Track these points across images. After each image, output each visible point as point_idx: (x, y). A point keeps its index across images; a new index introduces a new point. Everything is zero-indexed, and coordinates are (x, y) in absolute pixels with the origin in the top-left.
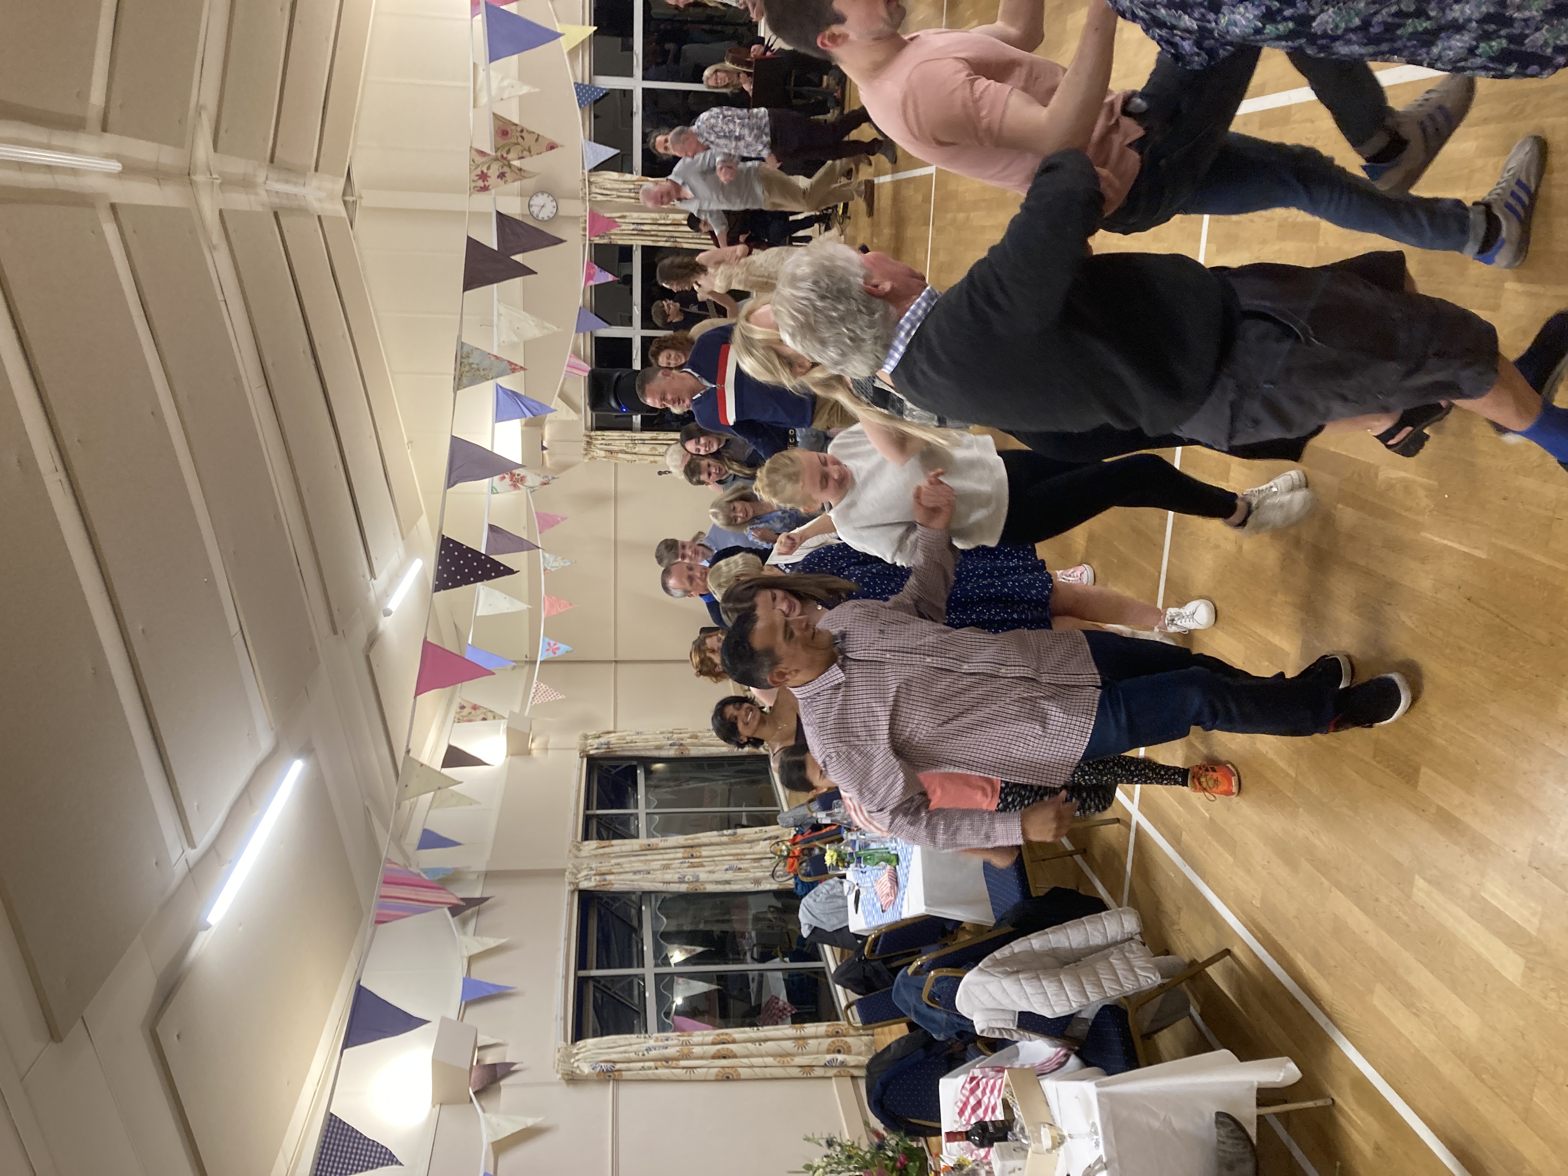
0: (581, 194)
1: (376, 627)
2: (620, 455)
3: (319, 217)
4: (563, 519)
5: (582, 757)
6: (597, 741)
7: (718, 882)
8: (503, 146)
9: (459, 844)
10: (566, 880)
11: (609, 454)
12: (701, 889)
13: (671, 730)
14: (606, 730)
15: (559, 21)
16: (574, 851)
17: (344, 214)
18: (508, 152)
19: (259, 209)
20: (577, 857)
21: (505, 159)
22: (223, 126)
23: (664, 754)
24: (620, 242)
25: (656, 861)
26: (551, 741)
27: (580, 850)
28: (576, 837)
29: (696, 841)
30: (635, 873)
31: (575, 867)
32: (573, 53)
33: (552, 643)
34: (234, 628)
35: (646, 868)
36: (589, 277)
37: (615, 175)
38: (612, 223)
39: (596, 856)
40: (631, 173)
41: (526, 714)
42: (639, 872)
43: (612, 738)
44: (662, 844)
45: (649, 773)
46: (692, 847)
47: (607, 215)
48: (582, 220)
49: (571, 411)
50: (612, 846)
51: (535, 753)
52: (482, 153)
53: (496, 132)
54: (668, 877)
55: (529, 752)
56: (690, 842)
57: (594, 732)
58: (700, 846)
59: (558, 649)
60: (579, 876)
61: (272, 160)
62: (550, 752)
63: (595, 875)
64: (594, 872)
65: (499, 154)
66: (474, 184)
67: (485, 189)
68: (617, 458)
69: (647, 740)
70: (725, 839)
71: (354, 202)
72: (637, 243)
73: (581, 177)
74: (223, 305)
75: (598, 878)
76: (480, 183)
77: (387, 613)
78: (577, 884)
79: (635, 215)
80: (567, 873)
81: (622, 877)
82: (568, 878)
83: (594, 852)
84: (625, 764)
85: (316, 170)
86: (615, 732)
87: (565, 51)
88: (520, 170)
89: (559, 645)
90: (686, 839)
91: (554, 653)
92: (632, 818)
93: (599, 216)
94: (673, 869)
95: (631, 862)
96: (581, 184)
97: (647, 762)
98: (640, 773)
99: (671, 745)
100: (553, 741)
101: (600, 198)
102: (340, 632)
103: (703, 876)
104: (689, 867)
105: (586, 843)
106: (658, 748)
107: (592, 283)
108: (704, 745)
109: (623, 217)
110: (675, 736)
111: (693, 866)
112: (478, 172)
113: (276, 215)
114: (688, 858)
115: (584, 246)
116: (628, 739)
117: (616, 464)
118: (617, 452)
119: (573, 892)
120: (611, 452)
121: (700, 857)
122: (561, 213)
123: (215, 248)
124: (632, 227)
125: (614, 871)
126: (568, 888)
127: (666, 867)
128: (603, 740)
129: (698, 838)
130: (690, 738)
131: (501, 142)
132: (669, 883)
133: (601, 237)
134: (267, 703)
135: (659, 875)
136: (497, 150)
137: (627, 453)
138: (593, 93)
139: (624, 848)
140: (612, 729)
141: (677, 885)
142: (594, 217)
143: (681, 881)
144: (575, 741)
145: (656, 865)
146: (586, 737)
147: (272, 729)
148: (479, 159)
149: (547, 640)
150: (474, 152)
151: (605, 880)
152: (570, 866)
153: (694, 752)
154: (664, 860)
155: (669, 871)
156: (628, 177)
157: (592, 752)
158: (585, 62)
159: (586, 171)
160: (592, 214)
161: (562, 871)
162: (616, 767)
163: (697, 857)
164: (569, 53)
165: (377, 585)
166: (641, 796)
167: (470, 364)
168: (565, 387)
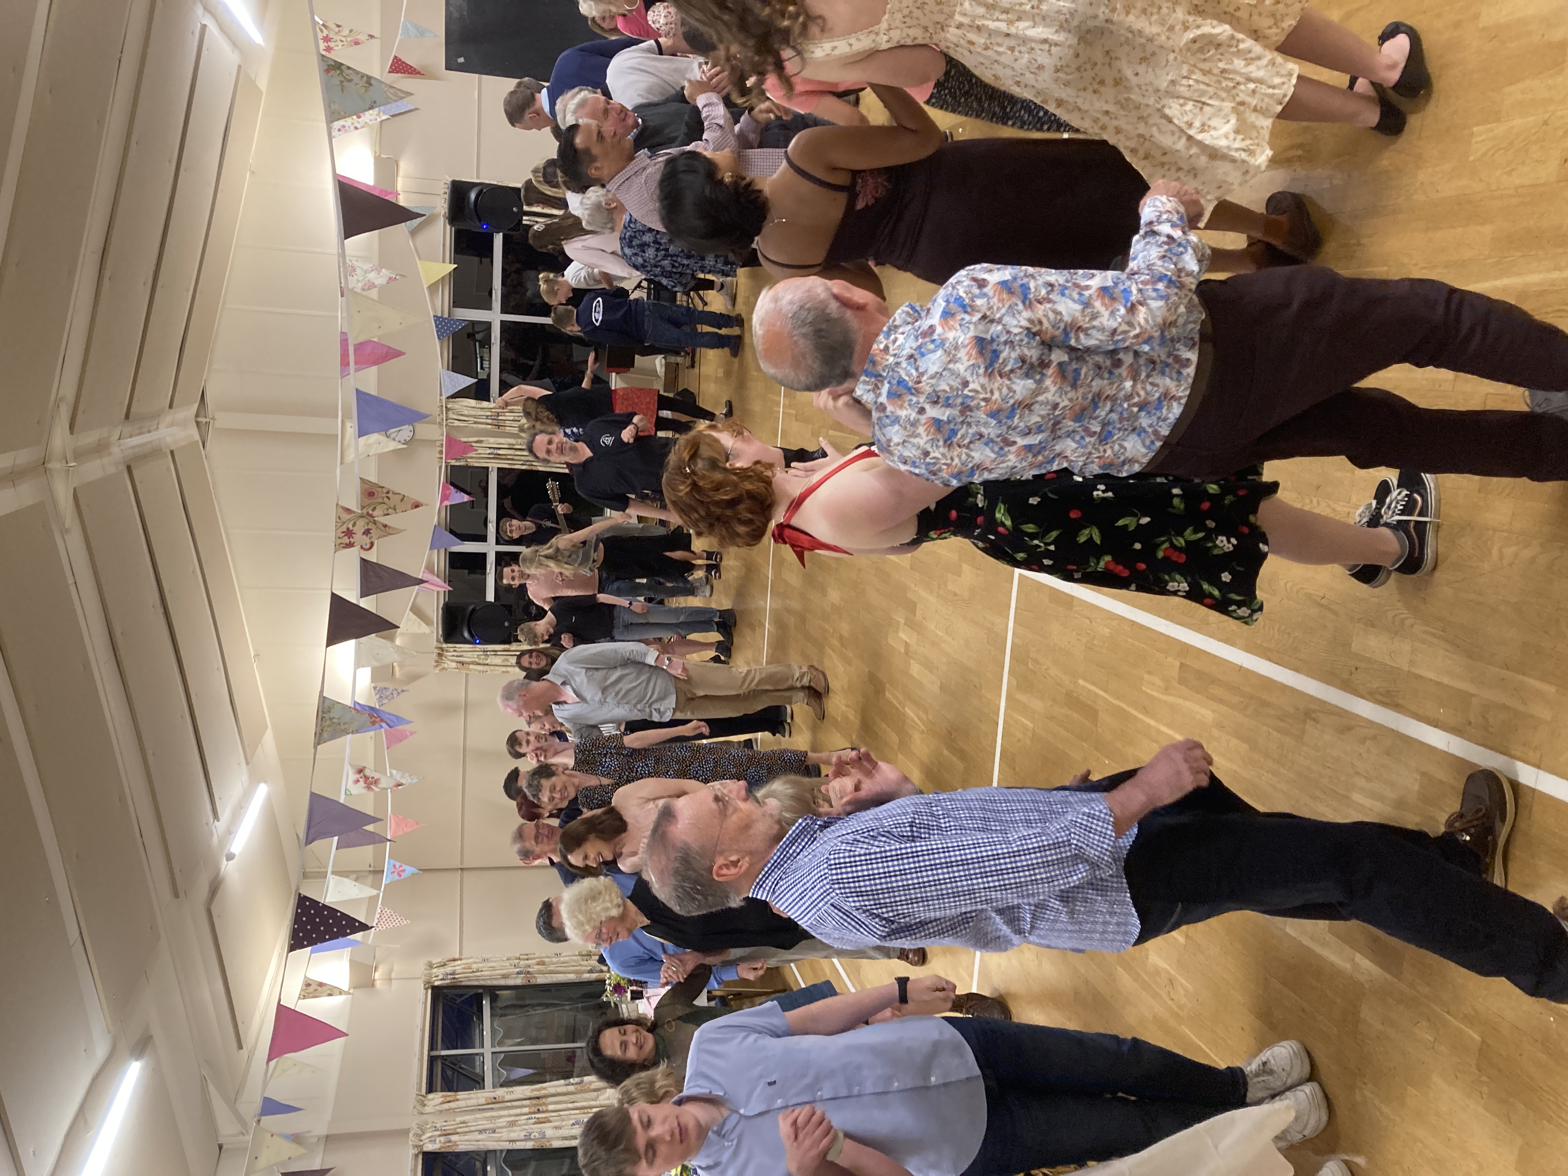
0: (438, 420)
1: (217, 874)
2: (471, 666)
3: (172, 452)
4: (412, 733)
5: (426, 989)
6: (442, 970)
7: (565, 1138)
8: (369, 505)
9: (299, 1109)
10: (410, 1143)
11: (460, 665)
12: (547, 1145)
13: (518, 955)
14: (451, 957)
15: (420, 258)
16: (419, 1107)
17: (197, 437)
18: (374, 509)
19: (112, 470)
20: (422, 1114)
21: (371, 516)
22: (82, 407)
23: (510, 982)
24: (476, 465)
25: (503, 1117)
26: (396, 968)
27: (425, 1105)
28: (420, 1090)
29: (543, 1092)
30: (481, 1132)
31: (420, 1127)
32: (433, 288)
33: (398, 864)
34: (73, 935)
35: (492, 1126)
36: (445, 497)
37: (472, 402)
38: (468, 447)
39: (441, 1111)
40: (489, 400)
41: (370, 942)
42: (485, 1130)
43: (458, 967)
44: (508, 1097)
45: (494, 999)
46: (538, 1098)
47: (465, 440)
48: (438, 443)
49: (424, 625)
50: (457, 1100)
51: (378, 984)
52: (348, 511)
53: (362, 493)
54: (513, 1136)
55: (371, 984)
56: (536, 1094)
57: (439, 960)
58: (546, 1096)
59: (404, 871)
60: (423, 1137)
61: (127, 417)
62: (394, 982)
63: (440, 1136)
64: (438, 1133)
65: (365, 511)
66: (340, 541)
67: (350, 545)
68: (468, 669)
69: (493, 968)
70: (571, 1088)
71: (208, 424)
72: (494, 466)
73: (439, 404)
74: (73, 588)
75: (442, 1139)
76: (346, 540)
77: (230, 857)
78: (422, 1146)
79: (492, 440)
80: (411, 1135)
81: (466, 1137)
82: (412, 1140)
83: (438, 1108)
84: (472, 992)
85: (171, 407)
86: (461, 959)
87: (425, 286)
88: (385, 526)
89: (404, 867)
90: (533, 1090)
91: (400, 876)
92: (477, 1057)
93: (455, 441)
94: (520, 1125)
95: (476, 1120)
96: (438, 411)
97: (492, 991)
98: (486, 1003)
99: (518, 973)
100: (398, 968)
101: (457, 423)
102: (182, 894)
103: (549, 1133)
104: (535, 1123)
105: (431, 1096)
106: (505, 976)
107: (447, 503)
108: (551, 972)
109: (481, 442)
110: (522, 962)
111: (539, 1122)
112: (344, 529)
113: (129, 469)
114: (534, 1113)
115: (440, 468)
116: (475, 966)
117: (467, 675)
118: (469, 664)
119: (416, 1156)
120: (462, 663)
121: (547, 1111)
122: (417, 437)
123: (67, 531)
124: (489, 451)
125: (459, 1130)
126: (412, 1152)
127: (512, 1124)
128: (449, 969)
129: (544, 1089)
130: (538, 964)
131: (368, 501)
132: (515, 1141)
133: (457, 459)
134: (105, 1006)
135: (505, 1134)
136: (363, 508)
137: (478, 664)
138: (451, 326)
139: (469, 1102)
140: (457, 956)
141: (523, 1143)
142: (451, 442)
143: (527, 1138)
144: (419, 968)
145: (502, 1122)
146: (431, 966)
147: (109, 1032)
148: (345, 516)
149: (392, 861)
150: (340, 510)
151: (450, 1141)
152: (414, 1126)
153: (541, 980)
154: (510, 1116)
155: (515, 1128)
156: (485, 404)
157: (436, 983)
158: (444, 297)
159: (444, 398)
160: (449, 439)
161: (406, 1132)
162: (462, 995)
163: (543, 1112)
164: (430, 287)
165: (220, 827)
166: (487, 1033)
167: (331, 719)
168: (418, 600)
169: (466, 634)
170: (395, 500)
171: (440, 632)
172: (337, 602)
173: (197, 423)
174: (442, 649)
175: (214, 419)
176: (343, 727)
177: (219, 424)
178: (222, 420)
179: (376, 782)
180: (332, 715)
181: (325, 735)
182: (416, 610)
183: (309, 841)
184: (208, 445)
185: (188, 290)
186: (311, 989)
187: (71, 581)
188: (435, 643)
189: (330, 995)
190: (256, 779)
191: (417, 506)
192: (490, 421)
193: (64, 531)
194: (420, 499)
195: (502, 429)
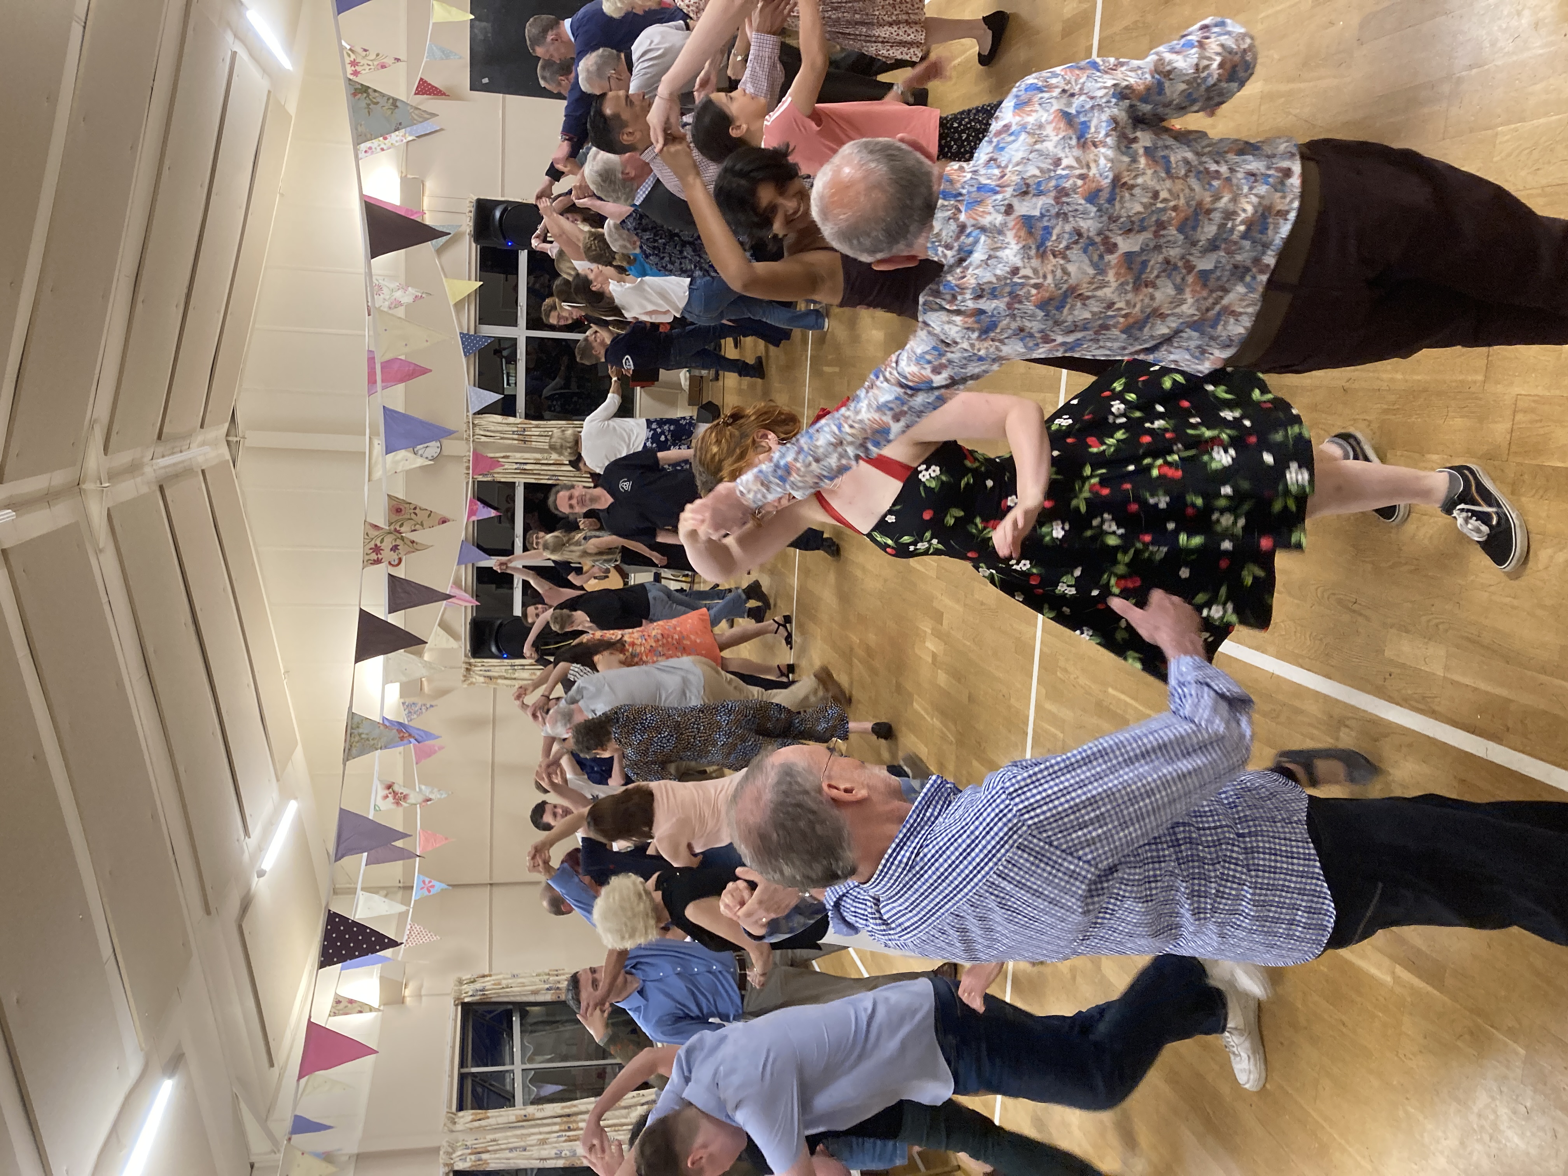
0: (465, 436)
1: (249, 890)
2: (500, 681)
3: (203, 471)
4: (441, 748)
5: (456, 1005)
6: (473, 986)
8: (397, 521)
9: (329, 1127)
10: (441, 1161)
11: (488, 680)
12: (578, 1164)
13: (547, 971)
14: (481, 973)
15: (446, 276)
16: (450, 1125)
17: (228, 456)
18: (401, 525)
19: (144, 490)
20: (452, 1131)
21: (399, 532)
22: (116, 428)
23: (540, 998)
24: (503, 480)
25: (533, 1135)
26: (426, 984)
27: (455, 1123)
28: (451, 1107)
29: (574, 1109)
30: (511, 1150)
31: (451, 1145)
32: (459, 305)
33: (427, 880)
34: (106, 951)
35: (522, 1144)
36: (472, 513)
37: (498, 418)
38: (495, 462)
39: (472, 1130)
40: (515, 416)
41: (399, 959)
42: (516, 1148)
43: (488, 983)
44: (539, 1115)
45: (524, 1015)
46: (569, 1116)
47: (491, 455)
48: (465, 460)
49: (451, 639)
50: (488, 1118)
51: (408, 1000)
52: (376, 527)
53: (390, 510)
54: (544, 1153)
55: (402, 1001)
56: (567, 1111)
57: (469, 976)
58: (577, 1113)
59: (433, 886)
60: (454, 1156)
61: (159, 437)
62: (424, 998)
63: (470, 1154)
64: (469, 1151)
65: (392, 527)
66: (367, 557)
67: (378, 561)
68: (496, 684)
69: (523, 985)
71: (238, 443)
72: (520, 481)
73: (465, 420)
74: (106, 608)
75: (473, 1157)
76: (374, 556)
77: (261, 874)
78: (452, 1164)
79: (518, 455)
80: (441, 1153)
81: (497, 1156)
82: (442, 1158)
83: (469, 1125)
84: (502, 1008)
85: (202, 426)
86: (490, 976)
87: (452, 303)
88: (413, 542)
89: (434, 883)
90: (563, 1108)
91: (429, 891)
92: (507, 1075)
93: (482, 456)
94: (551, 1143)
95: (507, 1137)
96: (465, 427)
97: (522, 1008)
98: (516, 1019)
99: (548, 989)
100: (428, 985)
101: (484, 439)
102: (213, 911)
104: (565, 1141)
105: (461, 1114)
106: (535, 993)
107: (475, 518)
109: (507, 457)
110: (552, 978)
111: (570, 1139)
112: (372, 545)
113: (161, 488)
114: (565, 1130)
115: (467, 483)
116: (504, 983)
117: (495, 689)
118: (496, 678)
119: (447, 1173)
120: (490, 678)
122: (445, 452)
123: (101, 551)
124: (515, 466)
125: (490, 1148)
126: (443, 1170)
127: (543, 1142)
128: (478, 986)
129: (575, 1106)
131: (395, 518)
132: (545, 1159)
133: (484, 475)
134: (137, 1023)
135: (535, 1152)
136: (390, 524)
137: (506, 678)
138: (478, 342)
139: (501, 1120)
140: (487, 973)
141: (554, 1161)
142: (478, 457)
143: (558, 1157)
144: (449, 985)
145: (533, 1140)
146: (460, 982)
147: (142, 1050)
148: (373, 533)
149: (422, 877)
150: (368, 527)
151: (480, 1159)
152: (445, 1144)
154: (540, 1133)
155: (546, 1146)
156: (511, 420)
157: (466, 1000)
158: (470, 314)
159: (470, 414)
160: (476, 455)
161: (437, 1150)
162: (490, 1012)
163: (574, 1130)
164: (456, 305)
165: (251, 843)
166: (517, 1049)
167: (360, 735)
168: (446, 616)
169: (494, 649)
170: (422, 516)
171: (468, 647)
172: (365, 618)
173: (228, 442)
174: (470, 664)
175: (244, 438)
176: (372, 742)
177: (248, 443)
178: (251, 438)
179: (405, 797)
180: (361, 731)
181: (354, 751)
182: (445, 626)
183: (338, 858)
184: (238, 464)
185: (219, 312)
186: (341, 1006)
187: (104, 600)
188: (463, 658)
189: (361, 1012)
190: (287, 794)
191: (444, 522)
192: (516, 437)
193: (98, 551)
194: (447, 515)
195: (528, 445)
